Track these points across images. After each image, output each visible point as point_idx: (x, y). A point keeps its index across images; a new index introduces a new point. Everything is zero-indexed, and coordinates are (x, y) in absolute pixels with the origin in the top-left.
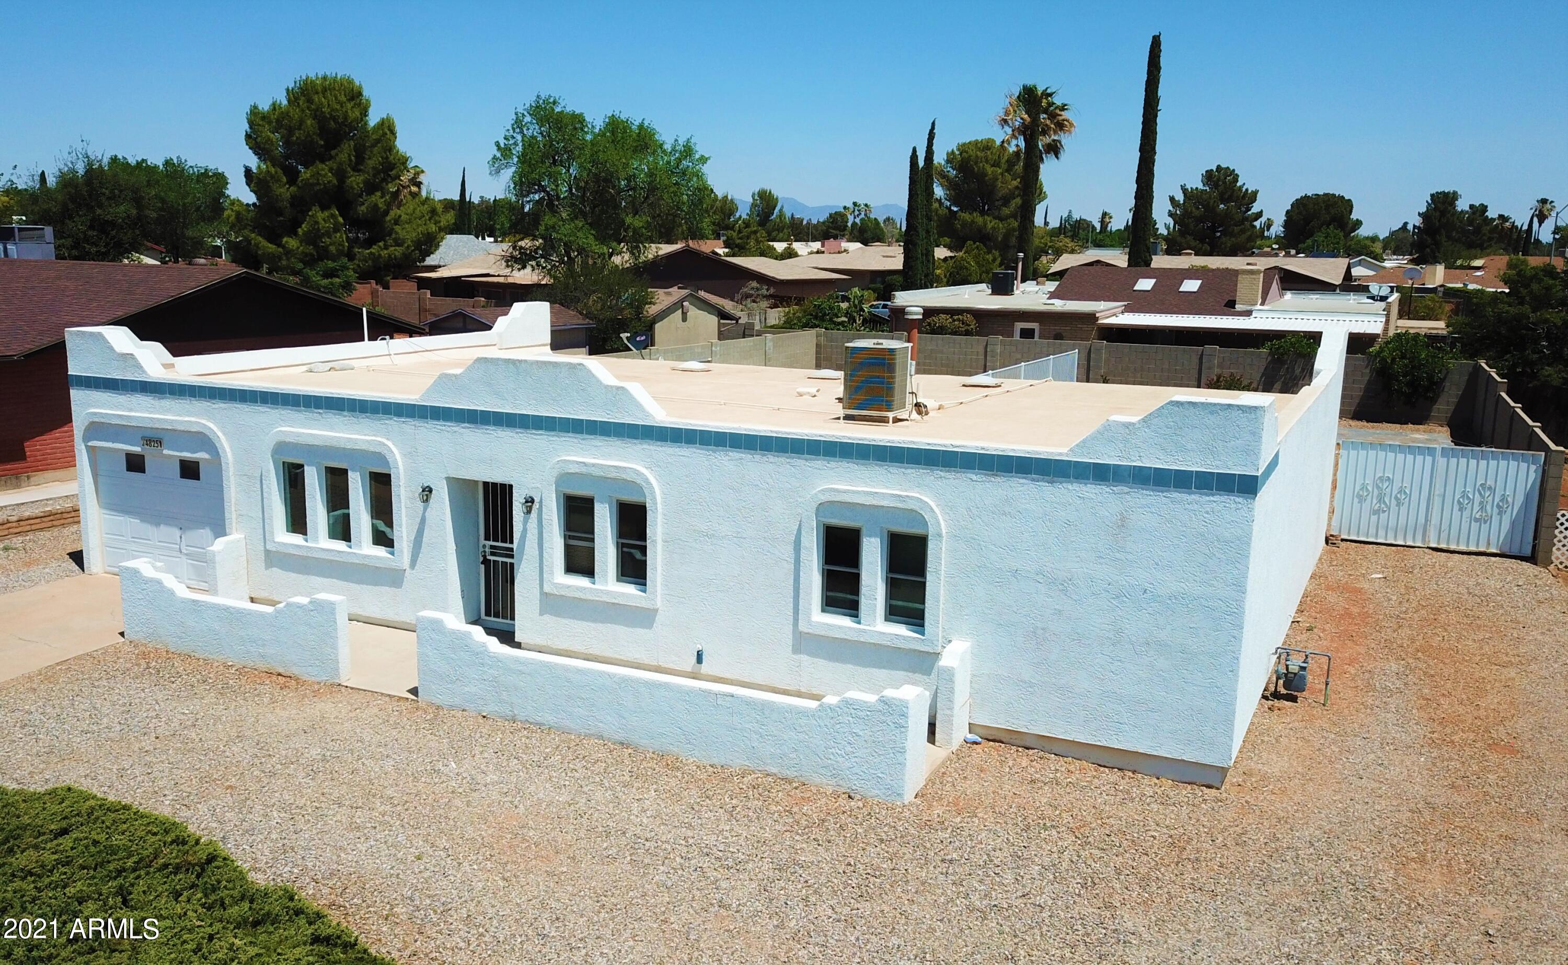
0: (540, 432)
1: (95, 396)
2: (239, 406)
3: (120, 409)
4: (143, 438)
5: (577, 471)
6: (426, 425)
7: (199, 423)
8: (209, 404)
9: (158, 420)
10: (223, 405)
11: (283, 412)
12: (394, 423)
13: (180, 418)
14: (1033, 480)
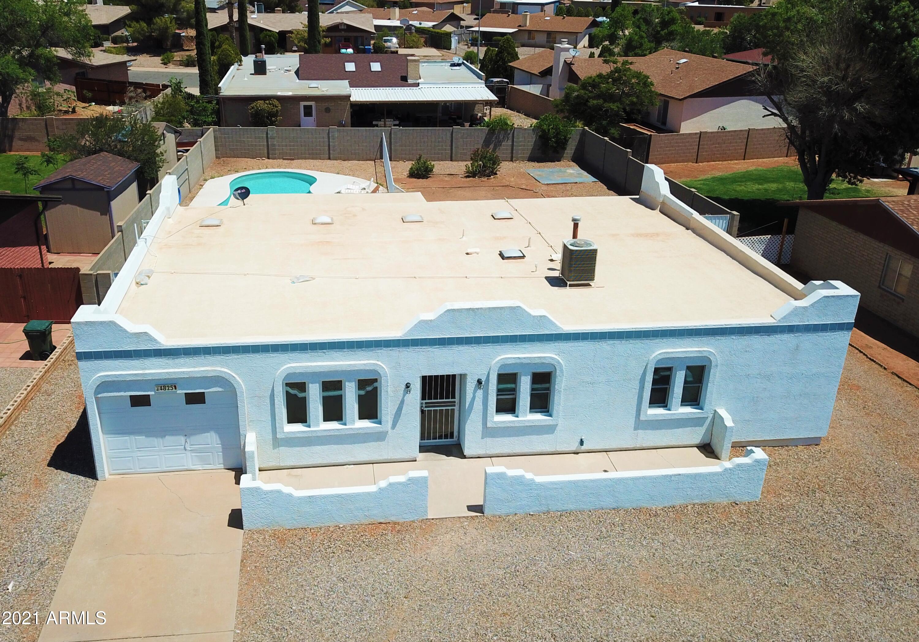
0: (488, 344)
1: (104, 364)
2: (252, 355)
3: (132, 370)
4: (157, 385)
5: (514, 362)
6: (408, 350)
7: (215, 370)
8: (222, 357)
9: (174, 373)
10: (236, 357)
11: (291, 355)
12: (384, 352)
13: (196, 369)
14: (761, 335)
